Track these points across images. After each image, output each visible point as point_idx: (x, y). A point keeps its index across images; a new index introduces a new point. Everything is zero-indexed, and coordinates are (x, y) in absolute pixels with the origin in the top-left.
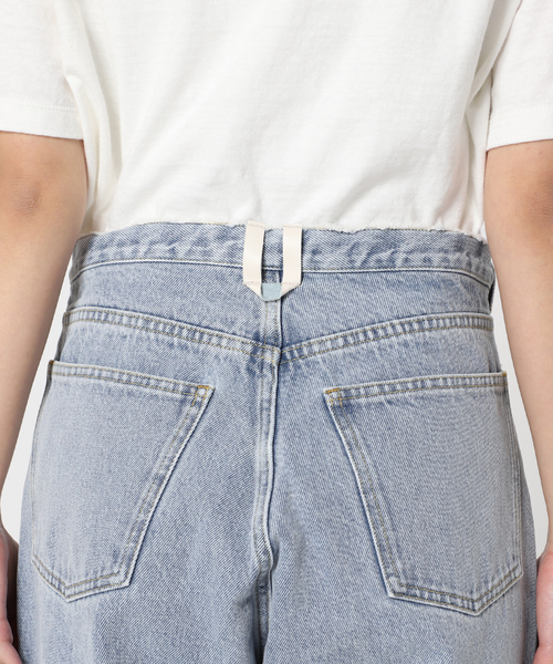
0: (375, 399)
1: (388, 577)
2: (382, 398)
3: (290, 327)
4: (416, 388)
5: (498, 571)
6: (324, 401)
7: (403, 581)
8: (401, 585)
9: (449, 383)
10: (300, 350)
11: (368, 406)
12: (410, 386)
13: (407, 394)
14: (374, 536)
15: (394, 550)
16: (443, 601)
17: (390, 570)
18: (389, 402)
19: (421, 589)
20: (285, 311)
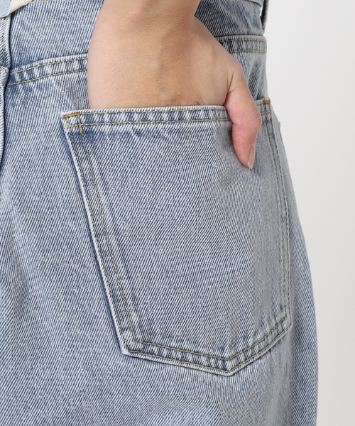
0: (121, 129)
1: (122, 331)
2: (129, 128)
3: (19, 47)
4: (171, 120)
5: (262, 324)
6: (62, 127)
7: (139, 336)
8: (136, 341)
9: (211, 116)
10: (30, 72)
11: (113, 135)
12: (165, 116)
13: (160, 126)
14: (106, 284)
15: (130, 301)
16: (183, 360)
17: (124, 324)
18: (138, 133)
19: (159, 346)
20: (14, 29)
